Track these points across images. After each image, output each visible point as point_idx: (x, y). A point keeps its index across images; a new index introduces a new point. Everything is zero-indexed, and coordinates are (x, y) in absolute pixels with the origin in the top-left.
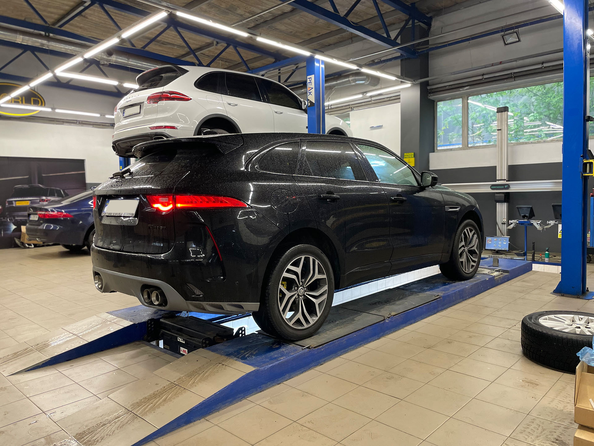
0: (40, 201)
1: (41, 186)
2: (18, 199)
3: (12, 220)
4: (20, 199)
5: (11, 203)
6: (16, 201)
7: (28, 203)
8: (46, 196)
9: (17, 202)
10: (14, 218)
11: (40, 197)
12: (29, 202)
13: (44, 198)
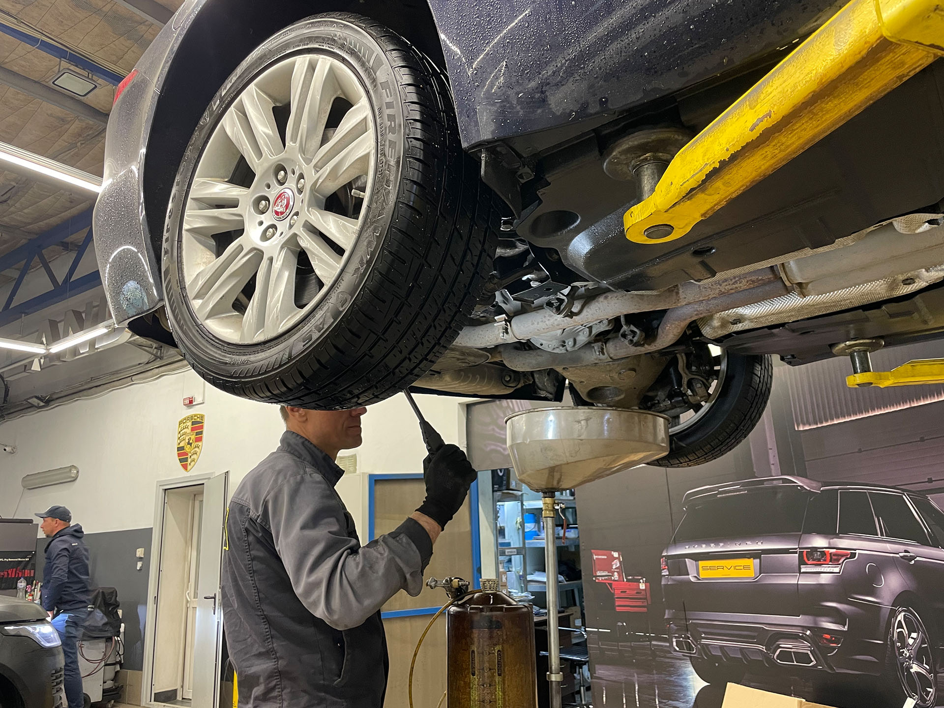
0: (802, 562)
1: (798, 482)
2: (703, 549)
3: (690, 648)
4: (712, 548)
5: (678, 565)
6: (697, 557)
7: (746, 568)
8: (828, 531)
9: (702, 563)
10: (697, 638)
11: (799, 540)
12: (754, 563)
13: (819, 542)
